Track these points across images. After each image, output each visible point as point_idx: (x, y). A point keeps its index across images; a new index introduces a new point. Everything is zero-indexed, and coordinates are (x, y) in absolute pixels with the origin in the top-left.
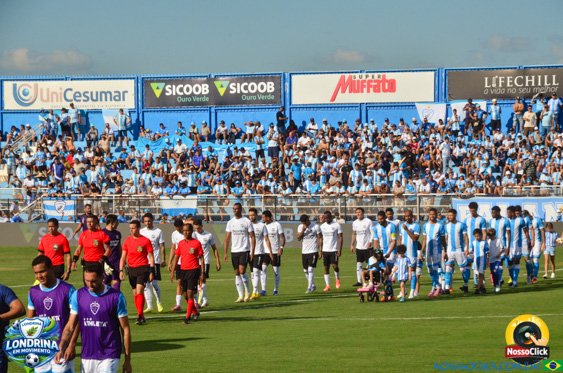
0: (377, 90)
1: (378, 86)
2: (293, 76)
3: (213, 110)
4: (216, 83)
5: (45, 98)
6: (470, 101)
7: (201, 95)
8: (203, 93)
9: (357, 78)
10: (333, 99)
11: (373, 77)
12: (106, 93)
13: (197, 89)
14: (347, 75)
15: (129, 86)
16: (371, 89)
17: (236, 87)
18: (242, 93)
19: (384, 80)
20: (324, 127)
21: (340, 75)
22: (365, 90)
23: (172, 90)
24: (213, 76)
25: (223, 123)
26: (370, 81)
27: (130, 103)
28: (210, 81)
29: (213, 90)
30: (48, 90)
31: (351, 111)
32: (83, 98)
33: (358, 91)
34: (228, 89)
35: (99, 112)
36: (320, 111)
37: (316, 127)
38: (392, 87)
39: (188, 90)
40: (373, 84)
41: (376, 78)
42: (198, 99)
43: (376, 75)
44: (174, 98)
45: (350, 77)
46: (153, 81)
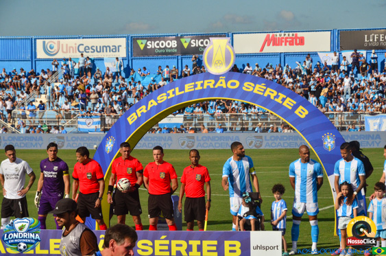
0: (291, 44)
1: (292, 41)
2: (234, 35)
3: (180, 57)
4: (181, 40)
5: (65, 50)
6: (356, 51)
7: (171, 48)
8: (173, 46)
9: (278, 36)
10: (262, 49)
11: (289, 35)
12: (106, 47)
13: (169, 44)
14: (271, 34)
15: (122, 42)
16: (288, 43)
17: (195, 42)
18: (199, 46)
19: (296, 37)
20: (256, 68)
21: (266, 34)
22: (283, 44)
23: (152, 45)
24: (179, 35)
25: (187, 66)
26: (287, 38)
27: (123, 53)
28: (178, 38)
29: (180, 45)
30: (67, 45)
31: (273, 58)
32: (91, 50)
33: (278, 45)
34: (190, 44)
35: (102, 59)
36: (252, 58)
37: (251, 69)
38: (302, 41)
39: (162, 44)
40: (289, 40)
41: (291, 36)
42: (169, 51)
43: (291, 34)
44: (153, 50)
45: (273, 36)
46: (139, 39)
